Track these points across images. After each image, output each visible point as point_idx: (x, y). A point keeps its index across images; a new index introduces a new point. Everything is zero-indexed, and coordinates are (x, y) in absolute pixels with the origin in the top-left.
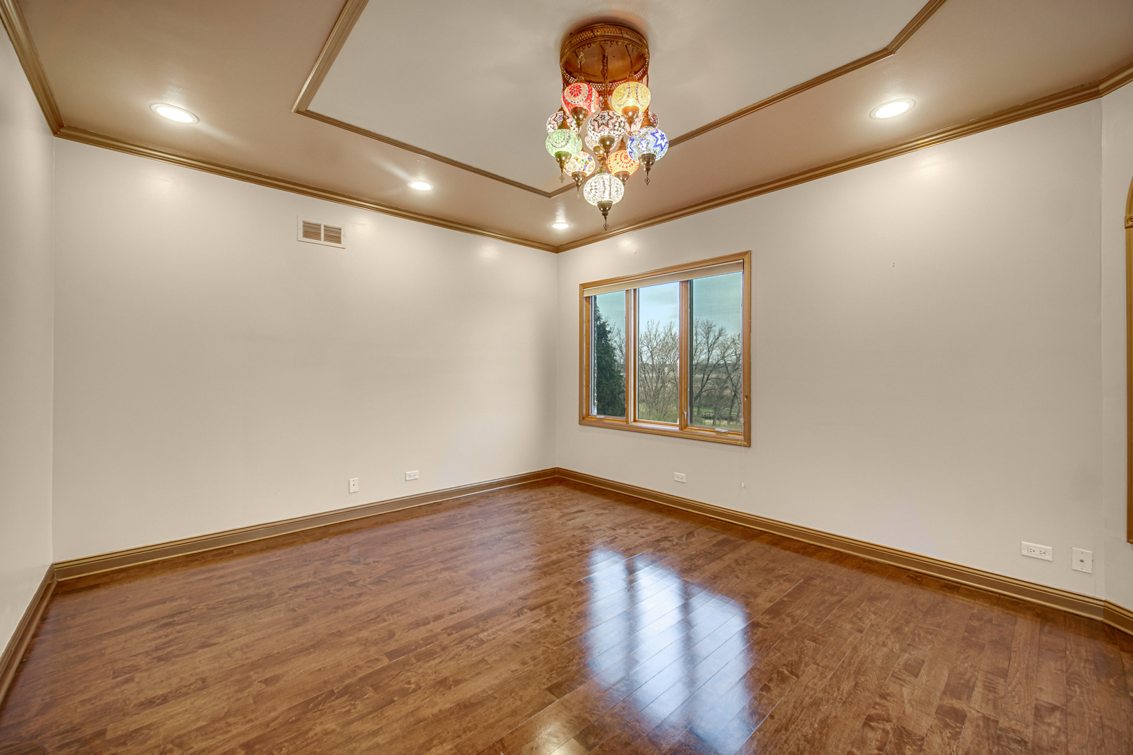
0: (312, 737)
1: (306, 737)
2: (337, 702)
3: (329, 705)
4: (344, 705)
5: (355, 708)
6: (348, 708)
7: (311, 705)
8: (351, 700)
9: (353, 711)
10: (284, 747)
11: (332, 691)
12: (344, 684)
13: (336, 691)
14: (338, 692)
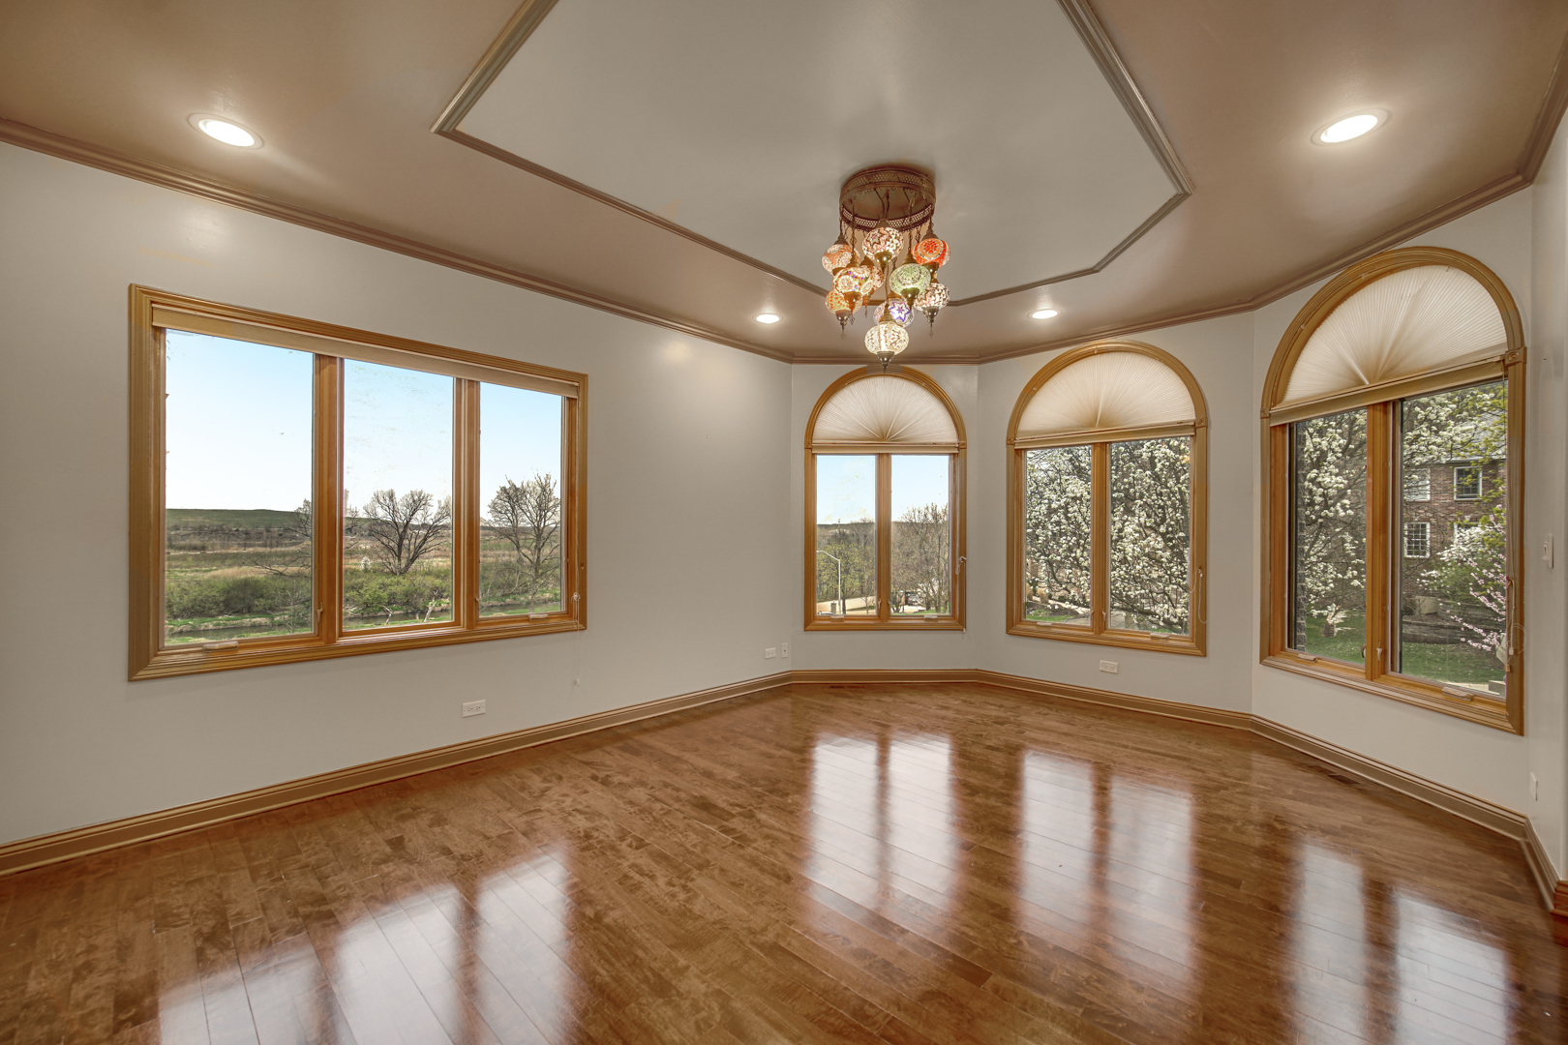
0: (1156, 997)
1: (1160, 1003)
2: (1094, 999)
3: (1105, 1006)
4: (1095, 990)
5: (1091, 977)
6: (1096, 984)
7: (1120, 1025)
8: (1082, 986)
9: (1095, 977)
10: (1188, 1017)
11: (1084, 1014)
12: (1063, 1007)
13: (1081, 1010)
14: (1081, 1007)
